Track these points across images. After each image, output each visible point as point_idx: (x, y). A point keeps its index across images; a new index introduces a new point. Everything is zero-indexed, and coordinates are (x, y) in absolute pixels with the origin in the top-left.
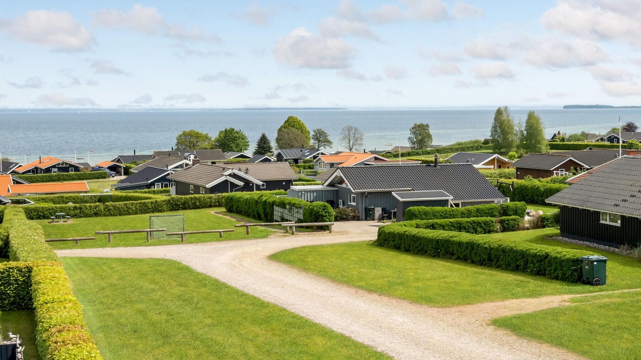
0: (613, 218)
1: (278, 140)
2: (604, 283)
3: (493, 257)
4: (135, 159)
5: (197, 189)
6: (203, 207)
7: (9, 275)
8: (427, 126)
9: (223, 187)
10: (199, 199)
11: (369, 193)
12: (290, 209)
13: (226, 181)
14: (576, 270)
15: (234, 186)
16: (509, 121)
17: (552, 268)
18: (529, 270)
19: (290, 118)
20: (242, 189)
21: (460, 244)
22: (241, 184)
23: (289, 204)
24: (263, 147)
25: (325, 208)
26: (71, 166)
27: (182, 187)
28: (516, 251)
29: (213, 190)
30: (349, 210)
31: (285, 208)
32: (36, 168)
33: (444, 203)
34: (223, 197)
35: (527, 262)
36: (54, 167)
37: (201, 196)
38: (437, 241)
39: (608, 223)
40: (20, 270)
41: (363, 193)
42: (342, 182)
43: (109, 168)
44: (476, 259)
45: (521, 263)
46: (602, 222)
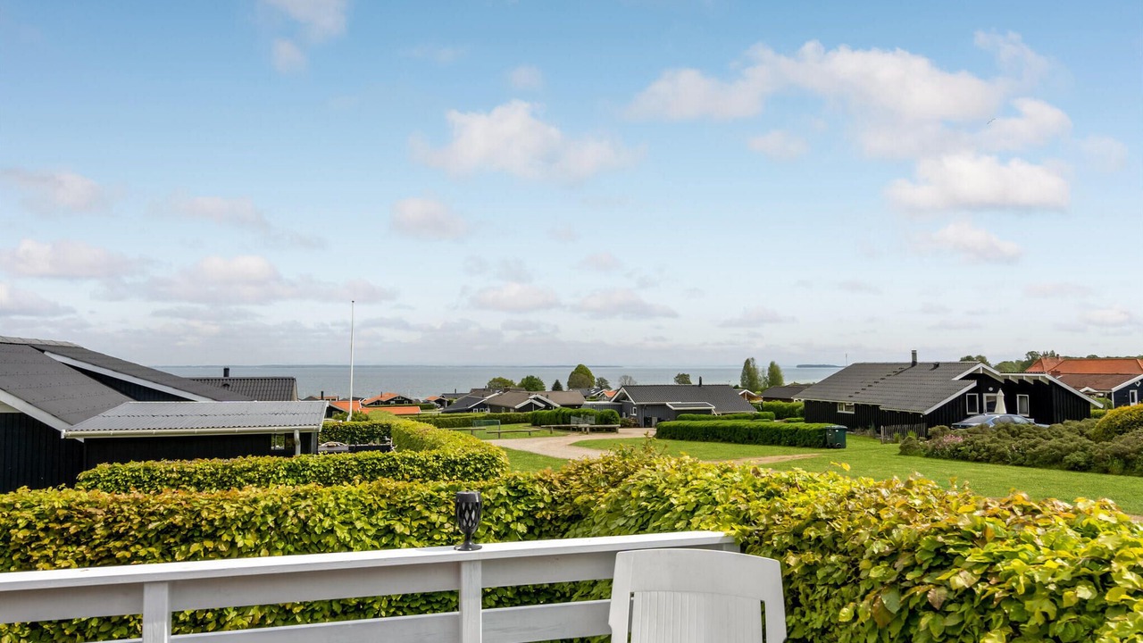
0: (848, 408)
1: (569, 384)
2: (845, 447)
3: (752, 436)
4: (456, 395)
5: (508, 409)
6: (513, 423)
7: (373, 430)
8: (688, 375)
9: (529, 407)
10: (510, 416)
11: (647, 405)
12: (584, 418)
13: (531, 403)
14: (821, 438)
15: (537, 407)
16: (755, 369)
17: (802, 439)
18: (783, 443)
19: (580, 366)
20: (545, 408)
21: (725, 429)
22: (543, 406)
23: (583, 413)
24: (557, 387)
25: (613, 414)
26: (406, 399)
27: (495, 408)
28: (771, 429)
29: (521, 410)
30: (631, 420)
31: (580, 417)
32: (378, 401)
33: (709, 411)
34: (529, 415)
35: (780, 436)
36: (392, 400)
37: (512, 413)
38: (706, 428)
39: (844, 412)
40: (382, 426)
41: (642, 405)
42: (626, 397)
43: (435, 401)
44: (738, 439)
45: (776, 437)
46: (839, 411)
